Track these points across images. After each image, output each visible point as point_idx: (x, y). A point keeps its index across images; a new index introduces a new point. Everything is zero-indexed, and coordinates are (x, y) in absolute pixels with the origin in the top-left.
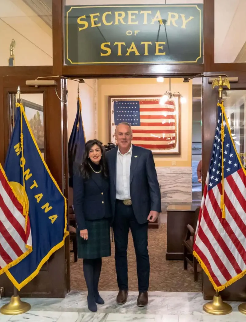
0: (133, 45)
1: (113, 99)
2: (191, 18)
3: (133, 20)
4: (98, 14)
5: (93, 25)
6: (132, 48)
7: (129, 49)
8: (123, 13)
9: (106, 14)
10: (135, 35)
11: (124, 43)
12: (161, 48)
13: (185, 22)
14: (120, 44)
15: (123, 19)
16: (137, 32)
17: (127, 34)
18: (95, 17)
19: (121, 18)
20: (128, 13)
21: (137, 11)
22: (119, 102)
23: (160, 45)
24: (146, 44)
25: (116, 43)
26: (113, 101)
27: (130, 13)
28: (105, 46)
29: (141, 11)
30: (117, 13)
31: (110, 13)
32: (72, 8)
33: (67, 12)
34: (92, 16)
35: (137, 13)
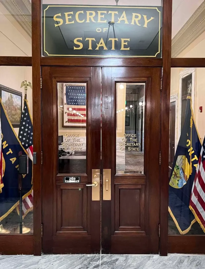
0: (102, 41)
1: (65, 84)
2: (152, 18)
3: (102, 19)
4: (72, 13)
5: (67, 22)
6: (101, 44)
7: (98, 44)
8: (94, 13)
9: (79, 13)
10: (104, 32)
11: (94, 39)
12: (126, 43)
13: (146, 22)
14: (90, 40)
15: (93, 17)
16: (105, 29)
17: (97, 31)
18: (69, 15)
19: (92, 17)
20: (98, 12)
21: (106, 11)
22: (70, 87)
23: (125, 41)
24: (113, 40)
25: (87, 39)
26: (65, 86)
27: (99, 12)
28: (78, 41)
29: (109, 11)
30: (88, 12)
31: (82, 12)
32: (49, 6)
33: (45, 10)
34: (66, 14)
35: (106, 13)
